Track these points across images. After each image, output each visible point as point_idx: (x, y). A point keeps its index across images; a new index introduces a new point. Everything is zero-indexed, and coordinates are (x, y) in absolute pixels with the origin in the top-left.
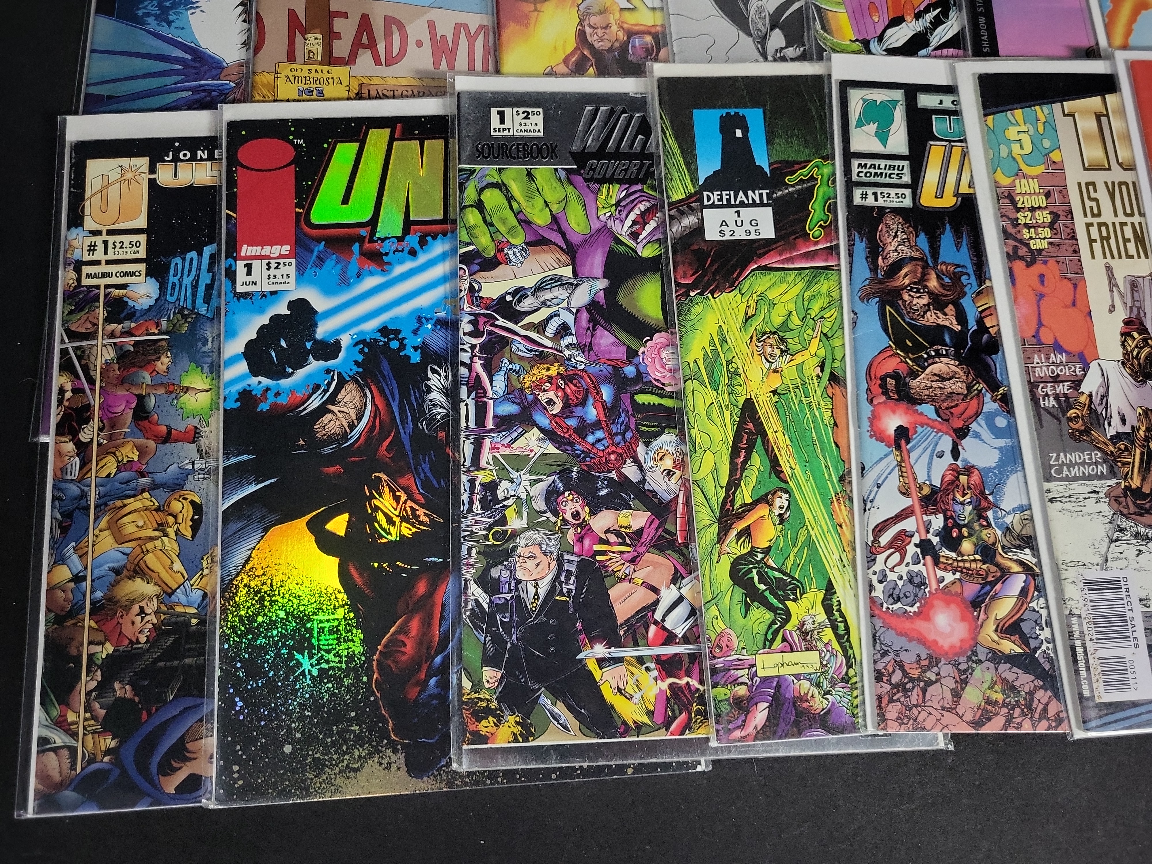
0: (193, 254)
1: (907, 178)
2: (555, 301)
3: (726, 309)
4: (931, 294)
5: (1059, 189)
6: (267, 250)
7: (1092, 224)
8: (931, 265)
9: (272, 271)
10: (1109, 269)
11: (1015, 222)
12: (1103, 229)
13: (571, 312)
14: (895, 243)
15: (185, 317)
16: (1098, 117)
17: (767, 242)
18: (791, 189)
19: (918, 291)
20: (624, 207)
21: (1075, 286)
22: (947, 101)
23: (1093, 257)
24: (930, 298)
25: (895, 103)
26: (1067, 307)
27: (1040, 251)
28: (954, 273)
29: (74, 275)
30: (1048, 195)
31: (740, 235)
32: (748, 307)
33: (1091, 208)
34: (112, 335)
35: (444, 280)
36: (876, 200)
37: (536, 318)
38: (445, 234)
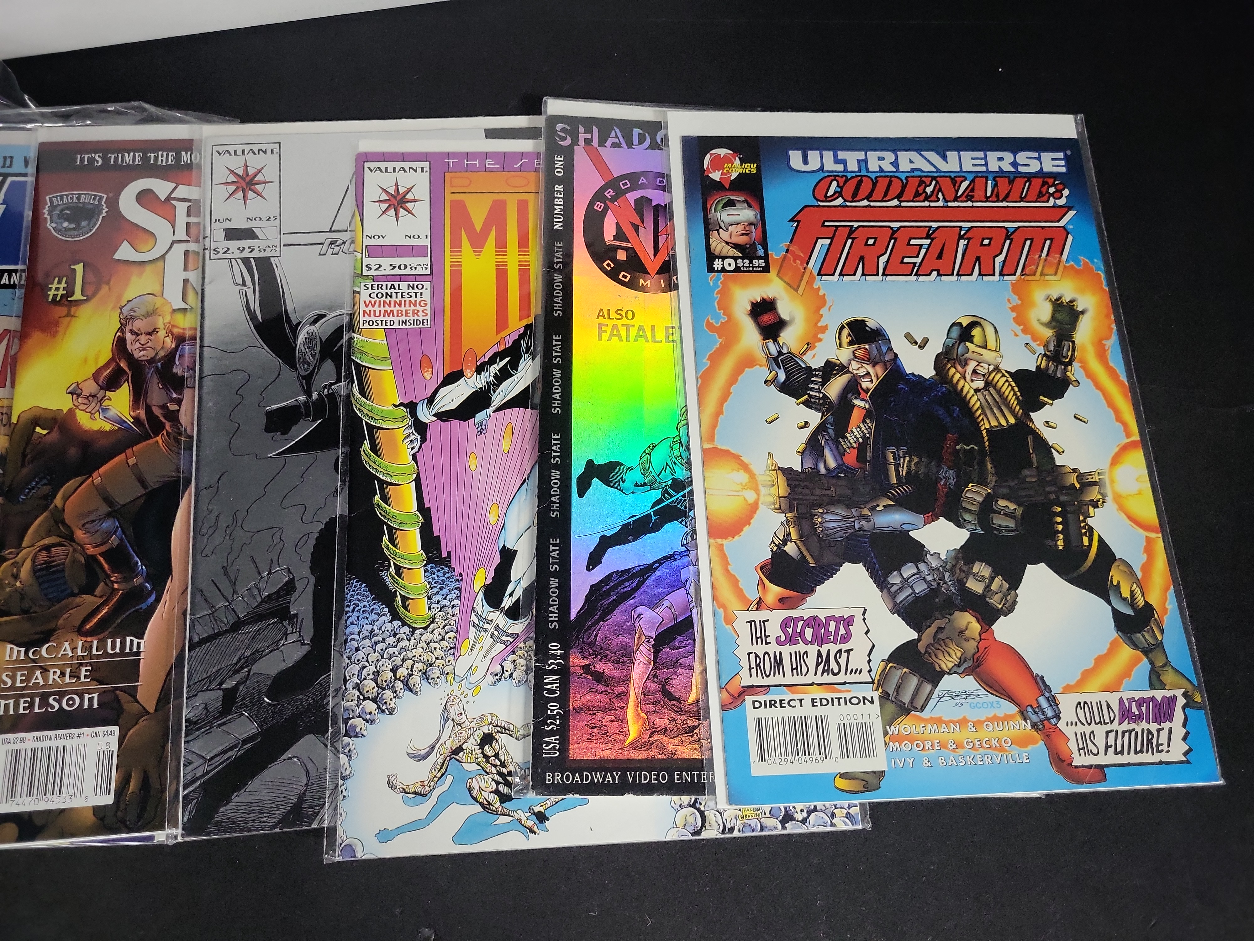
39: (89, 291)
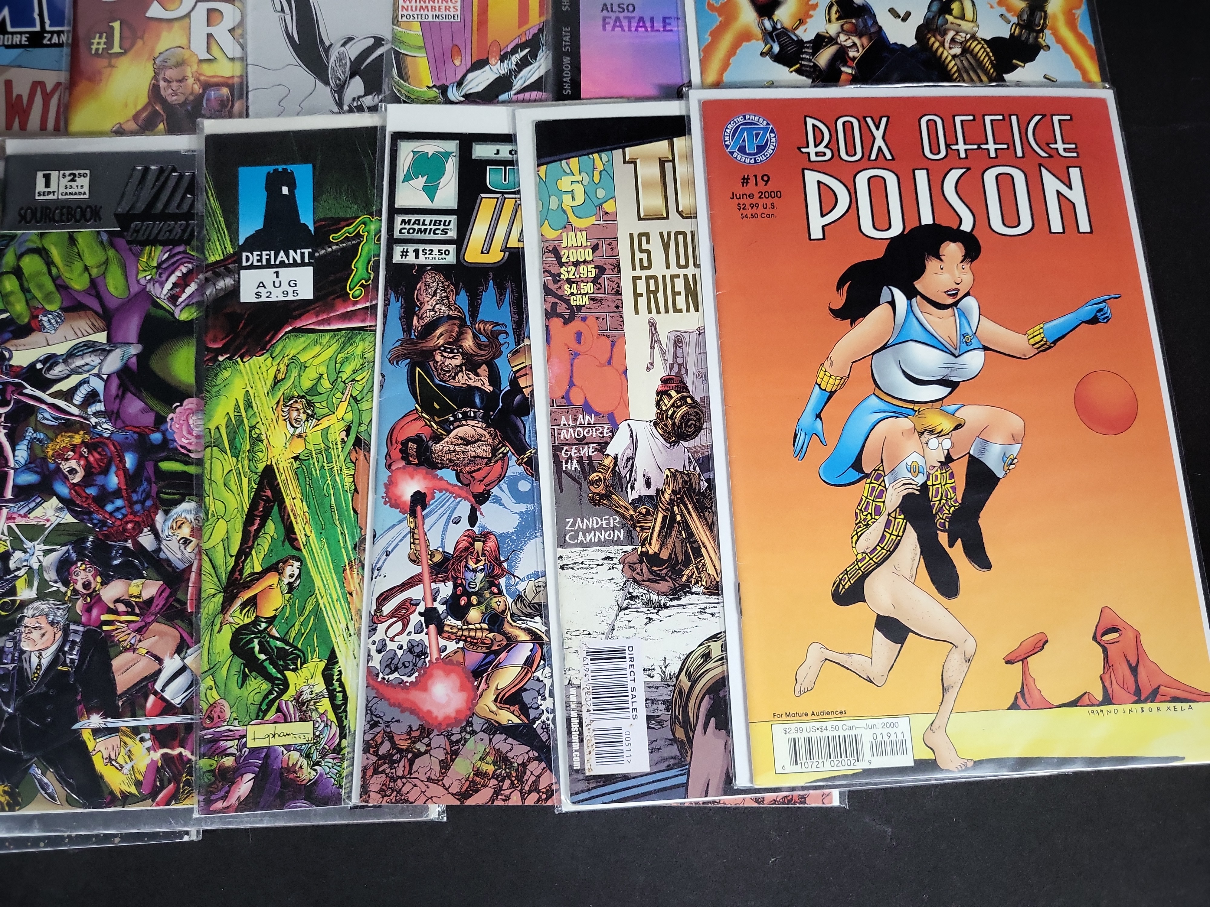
1: (452, 234)
2: (86, 368)
3: (255, 373)
4: (465, 354)
5: (608, 241)
7: (640, 278)
8: (469, 323)
10: (652, 324)
11: (556, 278)
12: (652, 282)
13: (102, 379)
14: (433, 302)
16: (662, 163)
18: (334, 247)
19: (451, 352)
20: (165, 269)
21: (613, 343)
22: (504, 151)
23: (637, 312)
24: (463, 358)
25: (447, 154)
26: (602, 365)
27: (580, 308)
28: (491, 331)
30: (595, 248)
31: (277, 296)
32: (278, 370)
33: (641, 260)
36: (417, 257)
37: (64, 386)
39: (127, 44)
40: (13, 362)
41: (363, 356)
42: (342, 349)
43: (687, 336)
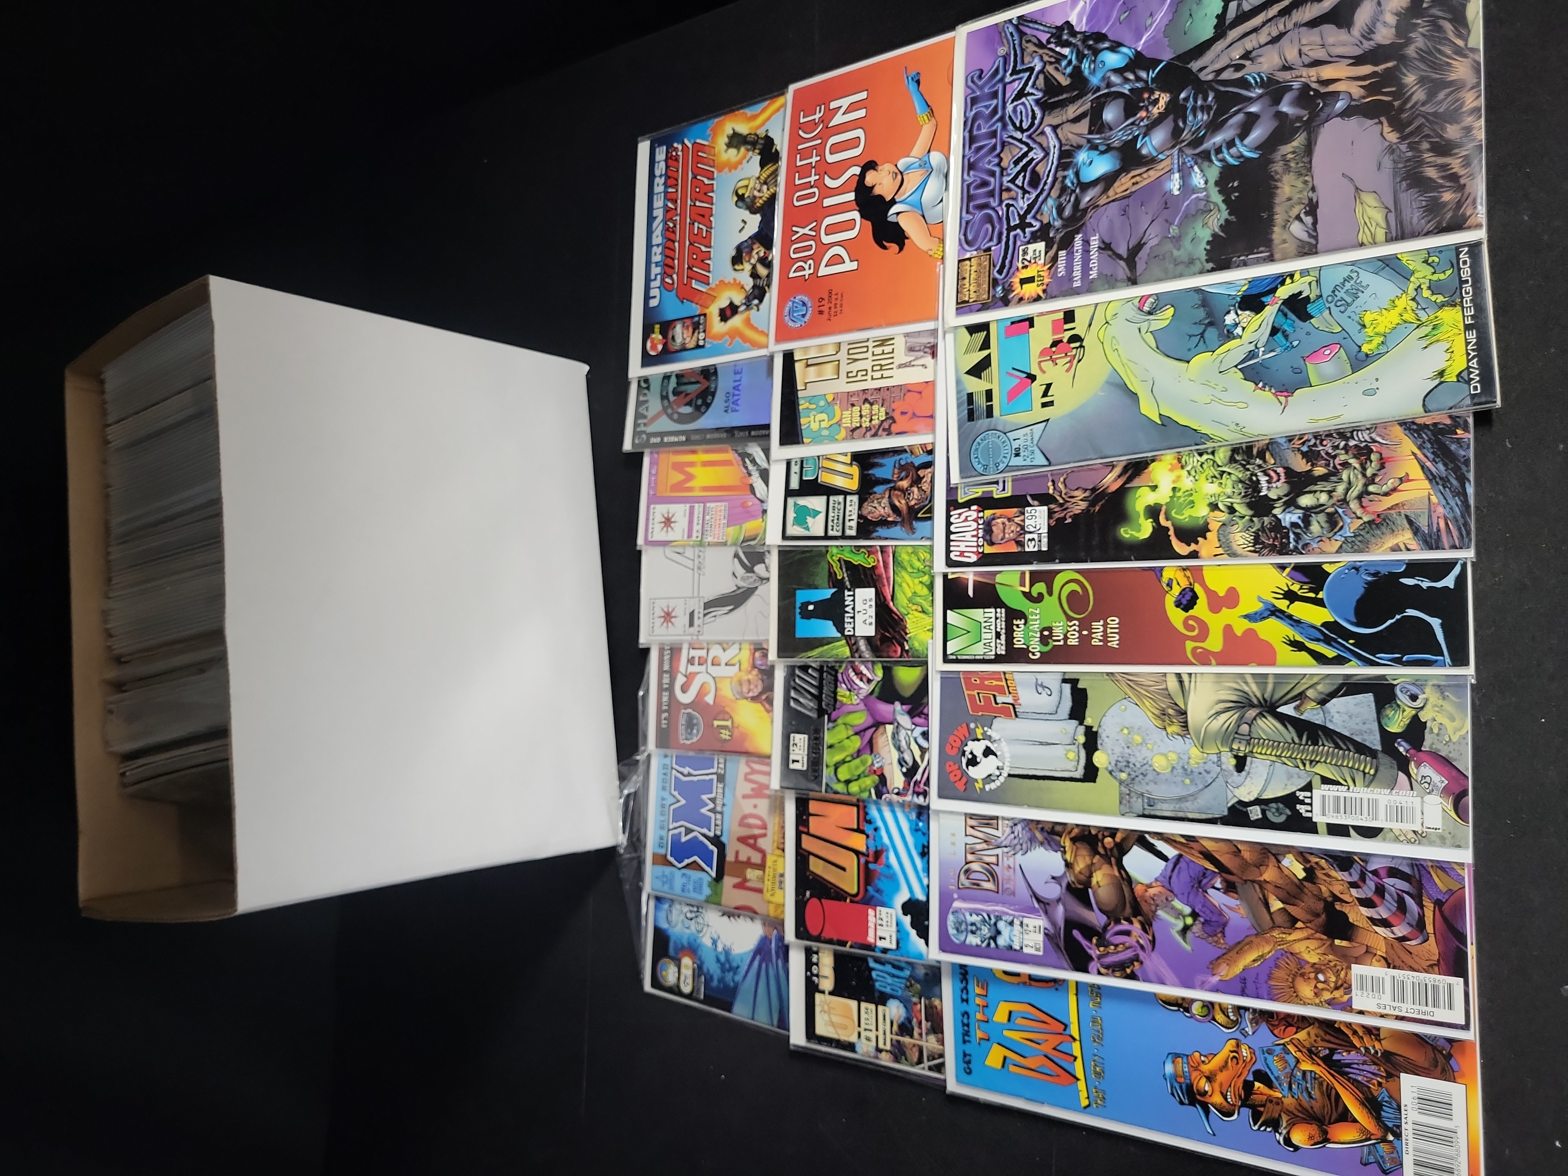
0: (874, 974)
1: (841, 498)
2: (907, 739)
3: (917, 626)
4: (911, 486)
5: (850, 397)
6: (871, 925)
7: (872, 376)
8: (893, 484)
9: (884, 923)
10: (900, 366)
11: (868, 429)
12: (875, 368)
13: (914, 729)
14: (880, 508)
15: (911, 985)
16: (808, 366)
17: (878, 594)
18: (845, 575)
19: (909, 494)
20: (851, 687)
21: (909, 391)
22: (795, 469)
23: (892, 377)
25: (795, 504)
26: (921, 398)
27: (887, 413)
28: (899, 469)
29: (884, 1054)
30: (853, 405)
31: (872, 612)
32: (916, 610)
33: (862, 376)
34: (921, 1035)
35: (893, 812)
37: (917, 753)
38: (865, 807)
39: (727, 717)
40: (901, 787)
41: (909, 554)
42: (906, 569)
43: (908, 344)
